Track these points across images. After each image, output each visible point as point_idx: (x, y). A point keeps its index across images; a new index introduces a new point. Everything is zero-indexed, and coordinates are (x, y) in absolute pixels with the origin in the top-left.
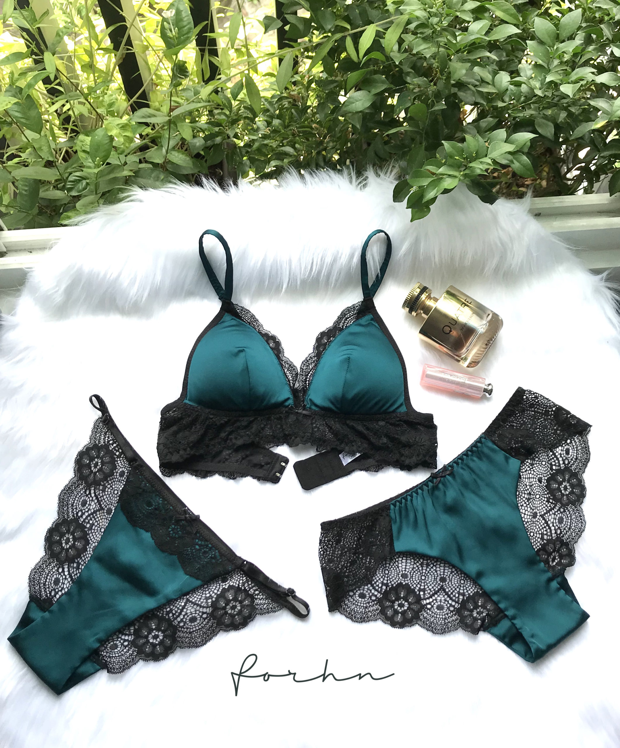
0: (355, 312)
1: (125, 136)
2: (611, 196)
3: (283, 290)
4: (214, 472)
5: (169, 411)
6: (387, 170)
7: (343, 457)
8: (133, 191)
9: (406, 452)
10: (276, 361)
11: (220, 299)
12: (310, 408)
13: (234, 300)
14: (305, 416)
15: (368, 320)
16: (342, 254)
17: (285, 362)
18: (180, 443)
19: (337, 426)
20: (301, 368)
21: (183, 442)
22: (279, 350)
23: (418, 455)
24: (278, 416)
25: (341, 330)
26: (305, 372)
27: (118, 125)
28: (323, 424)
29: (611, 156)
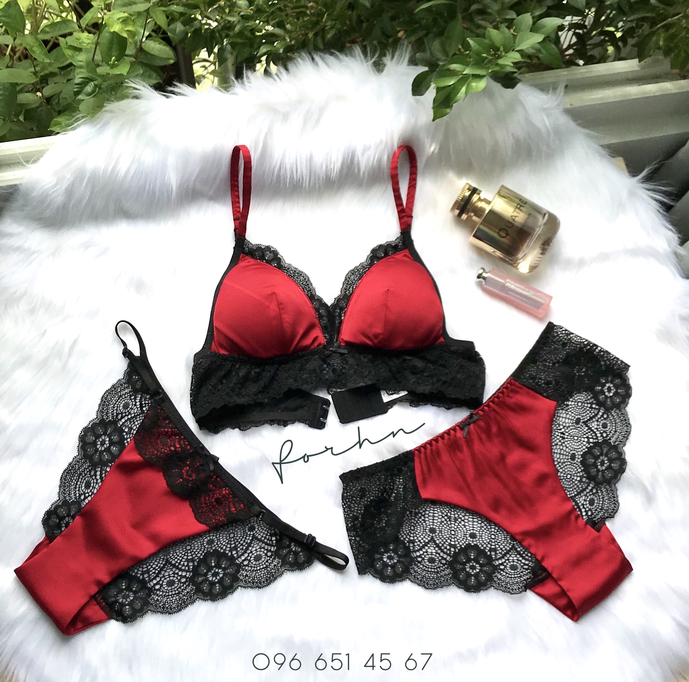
1: (127, 31)
2: (639, 62)
27: (119, 19)
29: (638, 19)
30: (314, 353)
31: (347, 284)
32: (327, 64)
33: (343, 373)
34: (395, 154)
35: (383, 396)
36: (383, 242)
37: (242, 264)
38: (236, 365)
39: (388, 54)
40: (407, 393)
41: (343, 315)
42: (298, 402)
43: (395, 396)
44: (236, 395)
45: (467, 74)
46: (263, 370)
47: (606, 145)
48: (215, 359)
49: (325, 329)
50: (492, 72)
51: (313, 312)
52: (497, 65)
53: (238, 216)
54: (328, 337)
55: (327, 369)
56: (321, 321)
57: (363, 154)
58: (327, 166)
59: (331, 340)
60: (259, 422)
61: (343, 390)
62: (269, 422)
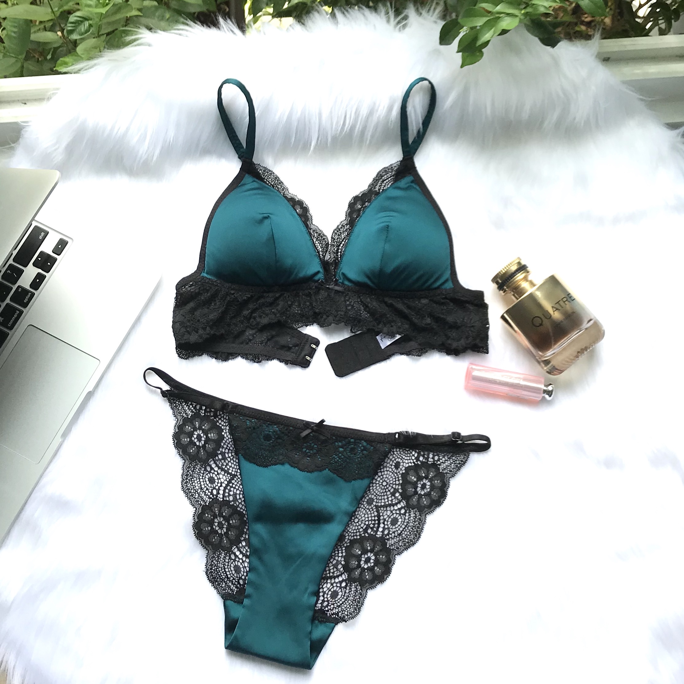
0: (394, 173)
3: (312, 148)
4: (236, 354)
5: (185, 286)
6: (430, 8)
7: (381, 340)
8: (141, 33)
9: (453, 334)
10: (303, 229)
11: (239, 158)
12: (343, 283)
13: (255, 160)
14: (337, 292)
15: (408, 183)
16: (379, 106)
17: (314, 231)
18: (199, 321)
19: (374, 304)
20: (332, 238)
21: (202, 320)
22: (307, 216)
23: (467, 338)
24: (306, 292)
25: (377, 194)
26: (337, 242)
28: (358, 302)
52: (531, 5)
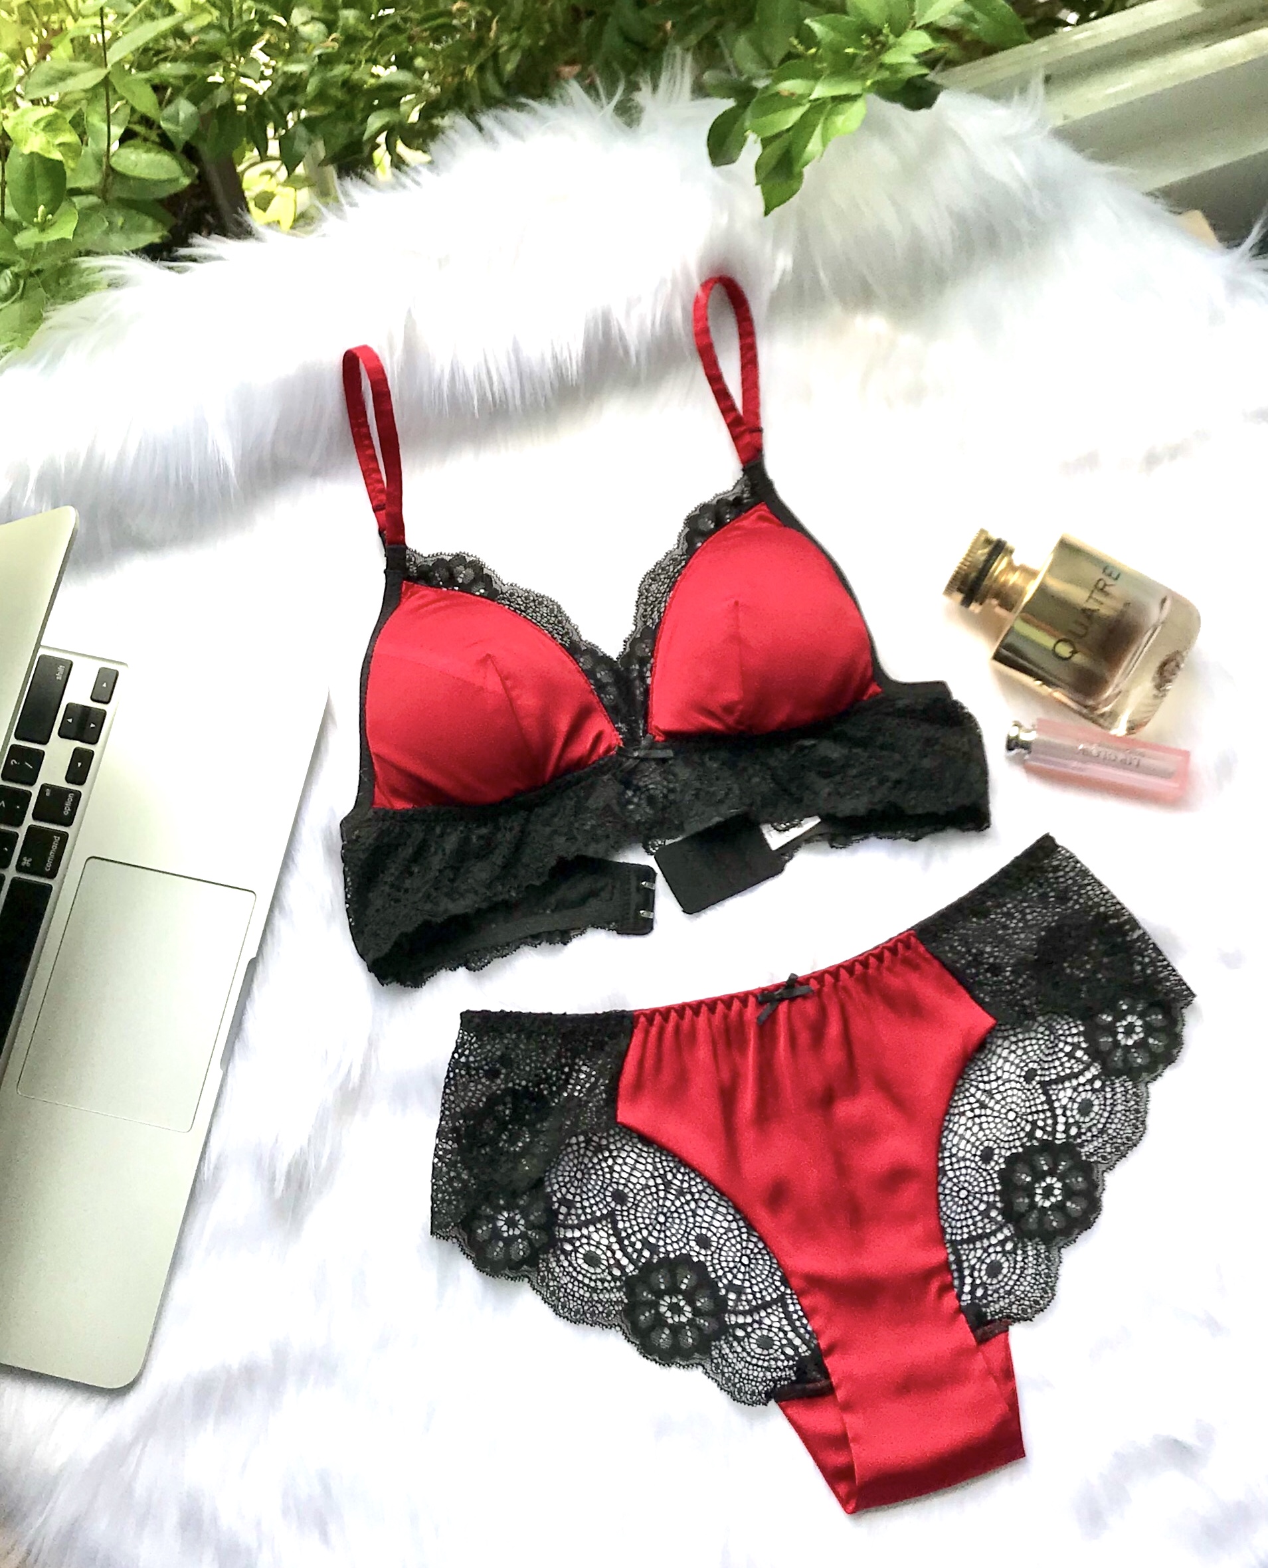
27: (37, 123)
30: (600, 770)
31: (645, 604)
32: (514, 132)
33: (673, 802)
34: (697, 301)
35: (767, 836)
36: (707, 497)
37: (409, 604)
38: (433, 829)
39: (642, 85)
40: (818, 820)
41: (648, 674)
42: (584, 885)
43: (794, 833)
44: (447, 895)
45: (818, 99)
46: (497, 828)
47: (1159, 190)
48: (387, 823)
49: (614, 713)
50: (873, 84)
51: (581, 679)
52: (882, 66)
53: (381, 501)
54: (624, 730)
55: (636, 800)
56: (602, 695)
57: (628, 314)
58: (555, 357)
59: (632, 735)
60: (508, 945)
61: (677, 840)
62: (529, 940)
